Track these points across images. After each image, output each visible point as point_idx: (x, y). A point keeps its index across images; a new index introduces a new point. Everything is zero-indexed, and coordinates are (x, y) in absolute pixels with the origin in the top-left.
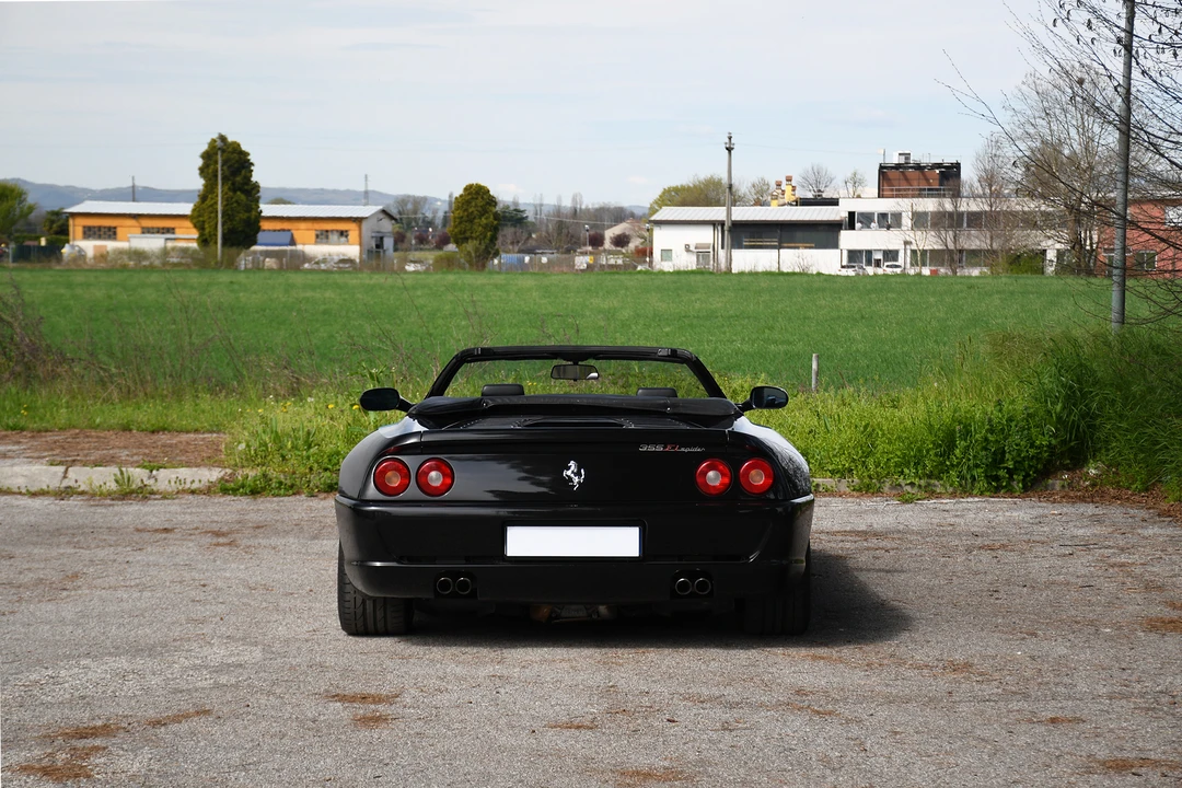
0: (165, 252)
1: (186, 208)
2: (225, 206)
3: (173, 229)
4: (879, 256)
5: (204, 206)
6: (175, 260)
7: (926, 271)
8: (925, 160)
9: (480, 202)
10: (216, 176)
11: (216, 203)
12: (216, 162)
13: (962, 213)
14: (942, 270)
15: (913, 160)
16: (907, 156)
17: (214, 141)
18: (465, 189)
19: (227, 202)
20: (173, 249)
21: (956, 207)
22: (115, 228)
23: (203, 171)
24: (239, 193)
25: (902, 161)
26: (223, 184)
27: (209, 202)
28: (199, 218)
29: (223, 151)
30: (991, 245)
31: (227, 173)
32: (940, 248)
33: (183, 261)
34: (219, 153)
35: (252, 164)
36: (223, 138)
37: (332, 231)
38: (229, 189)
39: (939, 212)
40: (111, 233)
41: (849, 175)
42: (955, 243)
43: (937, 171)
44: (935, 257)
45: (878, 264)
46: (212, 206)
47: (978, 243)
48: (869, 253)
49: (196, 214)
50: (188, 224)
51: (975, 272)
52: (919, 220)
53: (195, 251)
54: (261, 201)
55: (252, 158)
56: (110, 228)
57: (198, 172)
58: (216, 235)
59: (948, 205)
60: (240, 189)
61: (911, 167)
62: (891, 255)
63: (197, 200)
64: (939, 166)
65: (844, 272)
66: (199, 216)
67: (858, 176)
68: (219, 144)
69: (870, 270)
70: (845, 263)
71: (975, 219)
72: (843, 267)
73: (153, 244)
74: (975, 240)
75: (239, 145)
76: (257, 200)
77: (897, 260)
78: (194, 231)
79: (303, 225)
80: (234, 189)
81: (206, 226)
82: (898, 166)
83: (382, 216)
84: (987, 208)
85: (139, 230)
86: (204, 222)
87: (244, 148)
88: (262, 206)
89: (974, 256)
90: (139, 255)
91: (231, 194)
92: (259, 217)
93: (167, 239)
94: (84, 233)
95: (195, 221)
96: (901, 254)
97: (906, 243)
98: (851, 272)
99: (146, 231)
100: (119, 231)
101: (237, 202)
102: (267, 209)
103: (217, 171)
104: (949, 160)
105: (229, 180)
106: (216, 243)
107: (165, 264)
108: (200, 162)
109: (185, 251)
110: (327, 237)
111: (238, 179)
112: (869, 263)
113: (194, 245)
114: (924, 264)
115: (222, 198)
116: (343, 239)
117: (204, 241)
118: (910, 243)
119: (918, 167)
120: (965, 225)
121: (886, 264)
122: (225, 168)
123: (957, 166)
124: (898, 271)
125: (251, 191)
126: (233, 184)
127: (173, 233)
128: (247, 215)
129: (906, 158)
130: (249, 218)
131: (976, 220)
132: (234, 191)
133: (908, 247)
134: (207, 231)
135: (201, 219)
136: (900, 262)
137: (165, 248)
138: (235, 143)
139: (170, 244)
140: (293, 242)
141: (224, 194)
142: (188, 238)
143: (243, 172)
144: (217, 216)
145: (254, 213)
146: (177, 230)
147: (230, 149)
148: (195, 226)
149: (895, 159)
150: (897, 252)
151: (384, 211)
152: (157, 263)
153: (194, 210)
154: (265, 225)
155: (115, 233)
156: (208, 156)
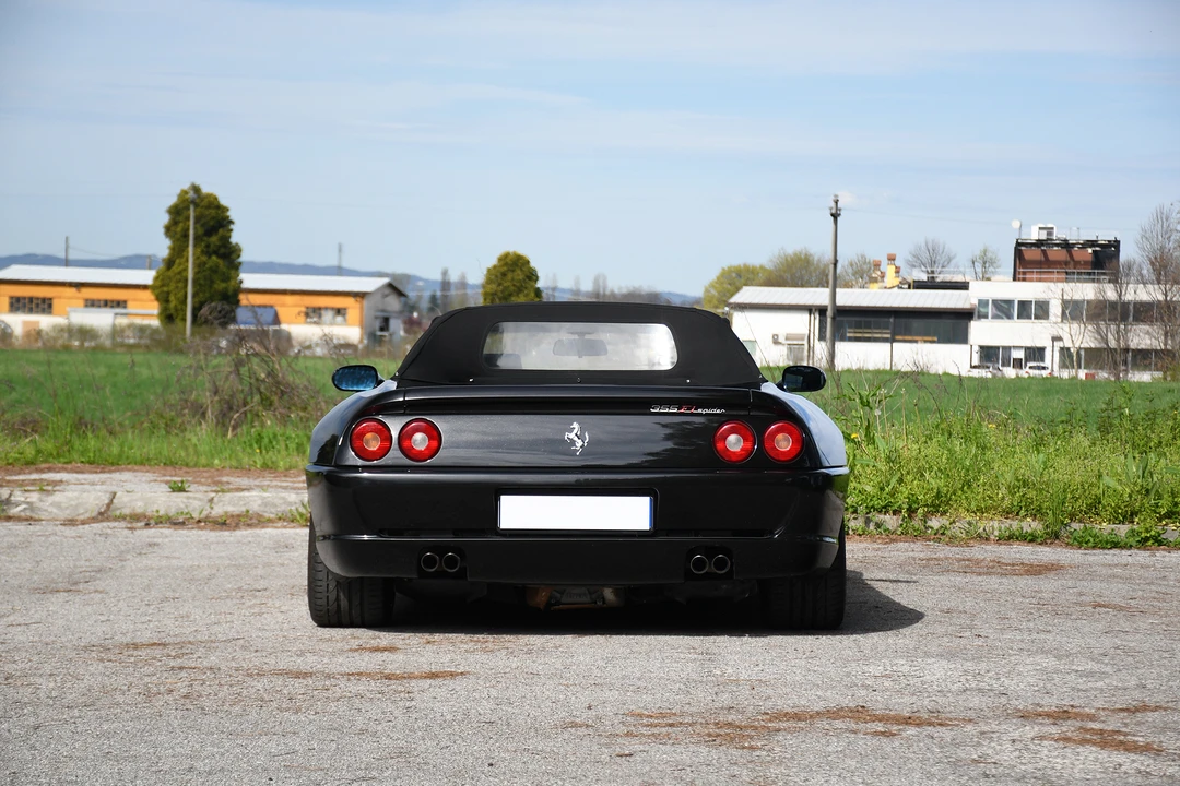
0: (116, 332)
1: (147, 276)
2: (196, 273)
3: (125, 302)
4: (1020, 354)
5: (170, 273)
6: (132, 341)
7: (1082, 374)
8: (1074, 236)
9: (518, 274)
10: (185, 235)
11: (186, 269)
12: (188, 218)
13: (1129, 303)
14: (1103, 375)
15: (1058, 235)
16: (1050, 231)
17: (185, 192)
18: (500, 259)
19: (199, 266)
20: (130, 326)
21: (1120, 296)
22: (51, 299)
23: (169, 230)
24: (214, 258)
25: (1043, 236)
26: (195, 246)
27: (175, 268)
28: (163, 290)
29: (196, 205)
30: (1165, 345)
31: (201, 231)
32: (1098, 346)
33: (143, 341)
34: (192, 208)
35: (231, 222)
36: (196, 189)
37: (326, 308)
38: (203, 252)
39: (1100, 301)
40: (45, 306)
41: (978, 253)
42: (1118, 340)
43: (1090, 251)
44: (1093, 357)
45: (1018, 364)
46: (180, 273)
47: (1149, 342)
48: (1007, 349)
49: (159, 283)
50: (148, 295)
51: (1145, 377)
52: (1072, 310)
53: (155, 331)
54: (242, 268)
55: (232, 215)
56: (44, 300)
57: (163, 230)
58: (185, 311)
59: (1110, 293)
60: (215, 253)
61: (1057, 245)
62: (1035, 354)
63: (162, 266)
64: (1092, 243)
65: (976, 373)
66: (163, 286)
67: (989, 255)
68: (191, 194)
69: (1010, 372)
70: (976, 362)
71: (1143, 312)
72: (975, 367)
73: (102, 320)
74: (1143, 337)
75: (216, 198)
76: (236, 267)
77: (1043, 361)
78: (156, 304)
79: (289, 299)
80: (208, 252)
81: (172, 298)
82: (1039, 243)
83: (387, 291)
84: (1161, 297)
85: (82, 303)
86: (168, 293)
87: (223, 202)
88: (242, 276)
89: (1142, 358)
90: (85, 333)
91: (204, 258)
92: (238, 290)
93: (116, 314)
94: (11, 305)
95: (157, 291)
96: (1048, 354)
97: (1055, 339)
98: (983, 373)
99: (91, 303)
100: (55, 303)
101: (211, 268)
102: (249, 280)
103: (188, 229)
104: (1104, 236)
105: (202, 240)
106: (184, 320)
107: (115, 345)
108: (166, 219)
109: (142, 329)
110: (320, 316)
111: (214, 239)
112: (1006, 363)
113: (155, 323)
114: (1079, 367)
115: (194, 263)
116: (339, 319)
117: (168, 317)
118: (1060, 339)
119: (1066, 245)
120: (1131, 318)
121: (1029, 364)
122: (198, 226)
123: (1116, 244)
124: (1045, 373)
125: (228, 255)
126: (208, 246)
127: (125, 307)
128: (223, 285)
129: (1048, 234)
130: (226, 288)
131: (1146, 312)
132: (209, 255)
133: (1058, 344)
134: (172, 305)
135: (165, 289)
136: (1047, 362)
137: (114, 326)
138: (209, 196)
139: (123, 321)
140: (277, 321)
141: (196, 258)
142: (147, 313)
143: (221, 231)
144: (186, 286)
145: (232, 282)
146: (129, 304)
147: (205, 203)
148: (157, 299)
149: (1034, 234)
150: (1041, 350)
151: (390, 286)
152: (108, 343)
153: (156, 279)
154: (243, 299)
155: (50, 306)
156: (177, 212)
